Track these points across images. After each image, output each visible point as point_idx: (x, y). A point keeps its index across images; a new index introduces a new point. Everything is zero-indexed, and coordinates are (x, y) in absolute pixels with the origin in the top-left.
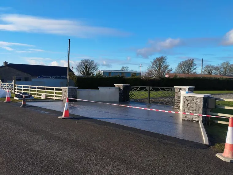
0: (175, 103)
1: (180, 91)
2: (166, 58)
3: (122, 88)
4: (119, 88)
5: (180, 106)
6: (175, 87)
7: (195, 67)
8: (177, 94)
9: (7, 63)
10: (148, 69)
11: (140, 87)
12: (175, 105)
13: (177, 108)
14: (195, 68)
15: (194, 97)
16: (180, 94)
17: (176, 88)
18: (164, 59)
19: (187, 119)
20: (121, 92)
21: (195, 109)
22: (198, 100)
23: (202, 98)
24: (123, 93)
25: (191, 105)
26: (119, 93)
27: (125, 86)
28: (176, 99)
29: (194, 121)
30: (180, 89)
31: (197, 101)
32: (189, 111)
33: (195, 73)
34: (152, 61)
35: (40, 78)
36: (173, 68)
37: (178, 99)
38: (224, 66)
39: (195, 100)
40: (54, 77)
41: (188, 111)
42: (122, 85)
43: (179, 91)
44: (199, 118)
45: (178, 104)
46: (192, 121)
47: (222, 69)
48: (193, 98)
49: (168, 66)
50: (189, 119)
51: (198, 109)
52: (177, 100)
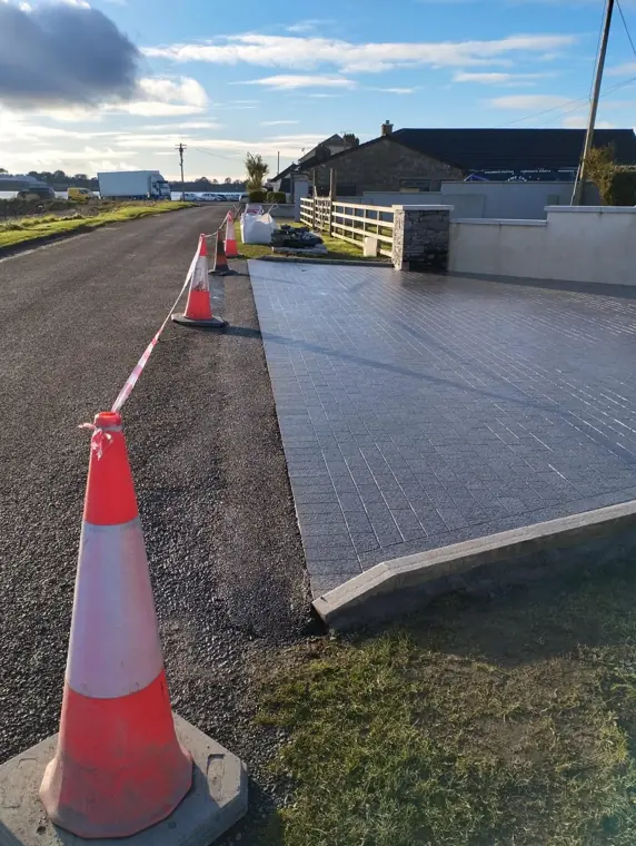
9: (391, 126)
35: (474, 179)
40: (526, 176)
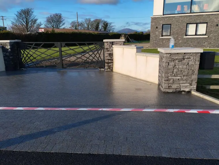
0: (106, 65)
1: (113, 46)
2: (32, 11)
3: (9, 47)
4: (3, 48)
5: (112, 68)
6: (104, 41)
7: (63, 22)
8: (108, 51)
10: (13, 23)
11: (43, 43)
12: (106, 67)
13: (109, 70)
14: (64, 24)
15: (185, 53)
16: (112, 51)
17: (106, 42)
18: (30, 12)
19: (171, 91)
20: (8, 54)
21: (186, 73)
22: (192, 58)
23: (200, 54)
24: (12, 56)
25: (180, 67)
26: (4, 57)
27: (14, 43)
28: (107, 58)
29: (183, 93)
30: (112, 43)
31: (190, 59)
32: (176, 78)
33: (64, 28)
34: (16, 13)
36: (42, 23)
37: (109, 58)
38: (87, 22)
39: (187, 58)
41: (174, 78)
42: (8, 41)
43: (111, 46)
44: (192, 86)
45: (110, 64)
46: (180, 92)
47: (86, 25)
48: (184, 55)
49: (36, 20)
50: (174, 91)
51: (190, 73)
52: (109, 60)
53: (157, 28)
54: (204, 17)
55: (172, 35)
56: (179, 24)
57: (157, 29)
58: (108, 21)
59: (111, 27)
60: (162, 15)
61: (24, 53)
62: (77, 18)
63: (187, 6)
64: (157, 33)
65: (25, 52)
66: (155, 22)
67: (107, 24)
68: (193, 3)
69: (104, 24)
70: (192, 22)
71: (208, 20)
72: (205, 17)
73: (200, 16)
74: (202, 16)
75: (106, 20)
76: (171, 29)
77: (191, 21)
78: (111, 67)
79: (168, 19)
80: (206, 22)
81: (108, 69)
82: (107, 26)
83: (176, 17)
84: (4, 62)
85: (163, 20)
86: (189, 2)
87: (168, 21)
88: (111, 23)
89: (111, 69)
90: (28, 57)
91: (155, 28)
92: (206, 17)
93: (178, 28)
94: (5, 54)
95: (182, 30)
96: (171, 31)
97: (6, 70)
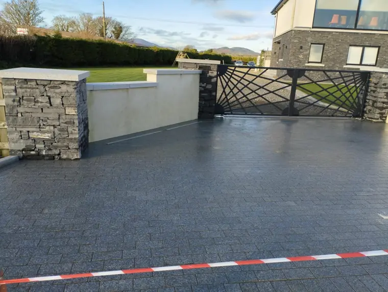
4: (202, 74)
45: (383, 111)
53: (301, 48)
54: (376, 37)
55: (326, 63)
56: (338, 44)
57: (301, 50)
58: (123, 23)
59: (128, 33)
60: (310, 28)
61: (227, 84)
62: (104, 13)
63: (346, 17)
64: (301, 56)
65: (230, 84)
66: (299, 38)
67: (121, 27)
68: (360, 13)
69: (115, 28)
70: (358, 44)
71: (381, 43)
72: (378, 38)
73: (371, 36)
74: (374, 36)
75: (119, 20)
76: (325, 52)
77: (356, 41)
78: (384, 115)
79: (320, 35)
80: (380, 45)
81: (378, 119)
82: (121, 31)
83: (334, 33)
84: (198, 101)
85: (313, 35)
86: (354, 11)
87: (320, 39)
88: (128, 28)
89: (384, 118)
90: (233, 93)
91: (299, 48)
92: (380, 37)
93: (335, 51)
94: (203, 87)
95: (341, 55)
96: (324, 55)
97: (199, 117)
